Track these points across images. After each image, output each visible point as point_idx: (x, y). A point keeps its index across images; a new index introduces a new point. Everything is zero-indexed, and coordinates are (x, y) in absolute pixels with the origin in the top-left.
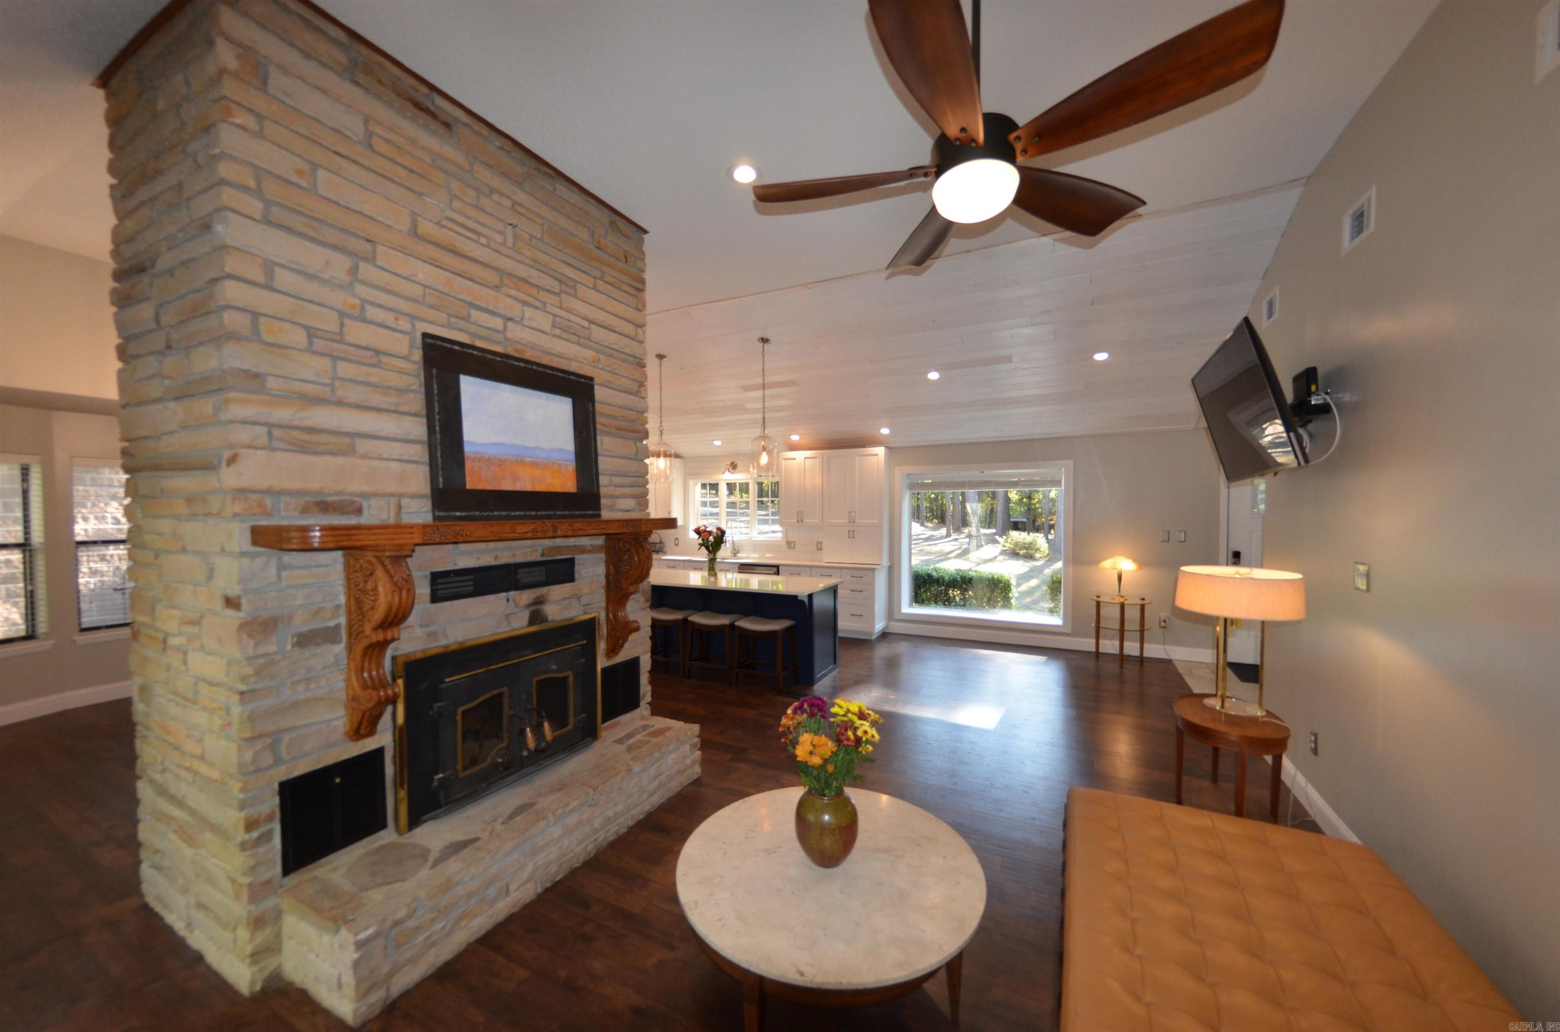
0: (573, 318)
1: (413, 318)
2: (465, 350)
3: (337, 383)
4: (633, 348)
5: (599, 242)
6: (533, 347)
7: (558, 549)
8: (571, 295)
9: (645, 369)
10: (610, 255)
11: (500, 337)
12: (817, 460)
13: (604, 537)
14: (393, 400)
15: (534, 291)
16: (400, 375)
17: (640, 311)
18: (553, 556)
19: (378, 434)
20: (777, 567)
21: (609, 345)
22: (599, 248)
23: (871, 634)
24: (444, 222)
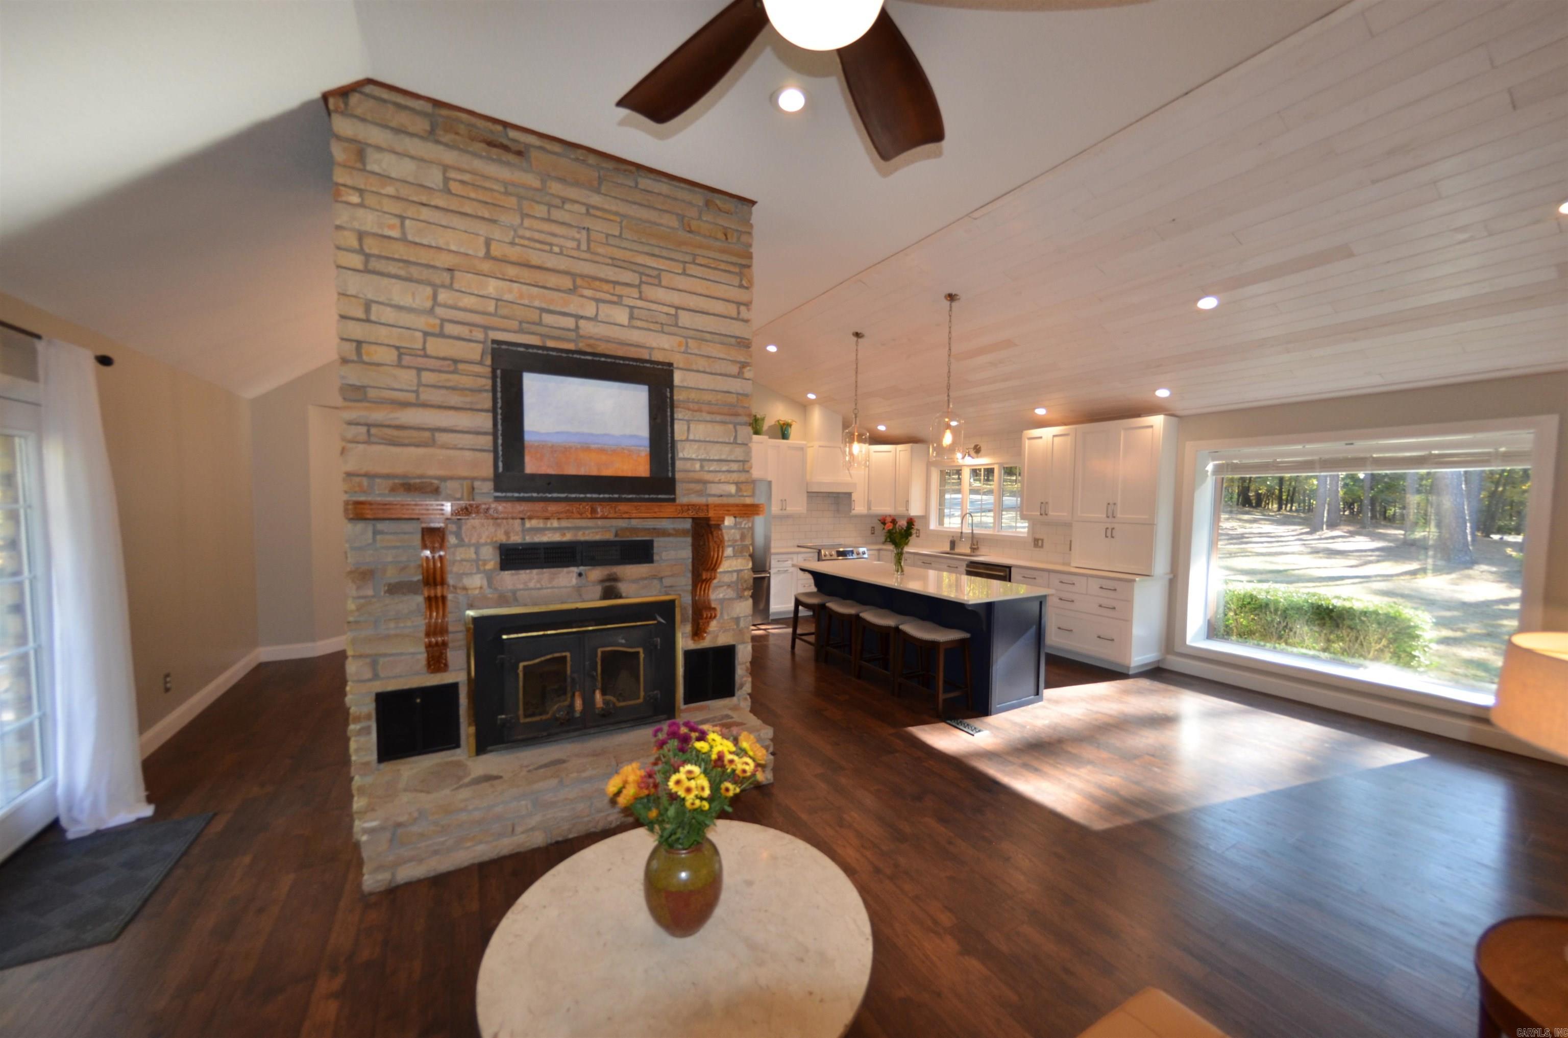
0: (654, 307)
1: (486, 328)
2: (530, 351)
3: (421, 389)
4: (737, 329)
5: (689, 226)
6: (608, 340)
7: (634, 530)
8: (656, 285)
9: (750, 349)
10: (705, 236)
11: (572, 335)
12: (1069, 439)
13: (690, 520)
14: (468, 399)
15: (606, 287)
16: (474, 378)
17: (747, 288)
18: (628, 537)
19: (455, 428)
20: (1009, 568)
21: (700, 329)
22: (690, 232)
24: (517, 240)
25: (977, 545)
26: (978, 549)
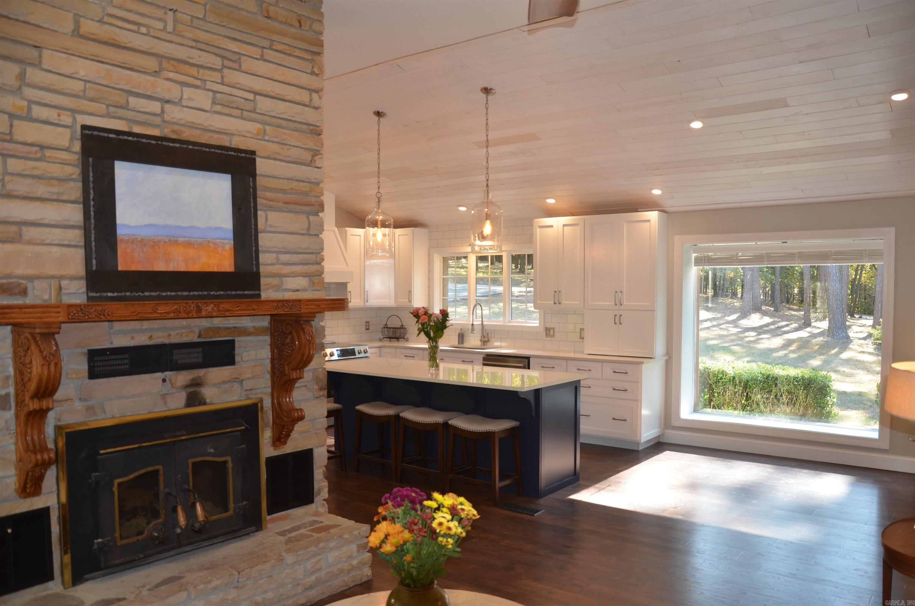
0: (235, 92)
1: (73, 111)
2: (121, 137)
3: (7, 178)
4: (309, 115)
5: (268, 12)
6: (192, 126)
7: (217, 330)
8: (236, 70)
9: (321, 136)
10: (281, 22)
11: (157, 120)
12: (578, 228)
13: (269, 318)
14: (55, 190)
15: (194, 71)
16: (62, 166)
17: (317, 75)
18: (211, 337)
19: (41, 222)
20: (528, 358)
21: (277, 115)
22: (268, 17)
23: (638, 444)
24: (106, 19)
25: (488, 337)
26: (489, 341)
